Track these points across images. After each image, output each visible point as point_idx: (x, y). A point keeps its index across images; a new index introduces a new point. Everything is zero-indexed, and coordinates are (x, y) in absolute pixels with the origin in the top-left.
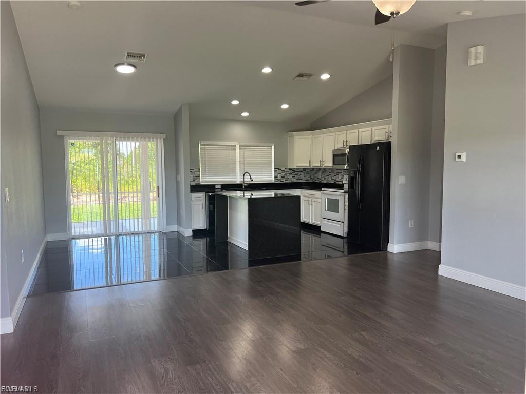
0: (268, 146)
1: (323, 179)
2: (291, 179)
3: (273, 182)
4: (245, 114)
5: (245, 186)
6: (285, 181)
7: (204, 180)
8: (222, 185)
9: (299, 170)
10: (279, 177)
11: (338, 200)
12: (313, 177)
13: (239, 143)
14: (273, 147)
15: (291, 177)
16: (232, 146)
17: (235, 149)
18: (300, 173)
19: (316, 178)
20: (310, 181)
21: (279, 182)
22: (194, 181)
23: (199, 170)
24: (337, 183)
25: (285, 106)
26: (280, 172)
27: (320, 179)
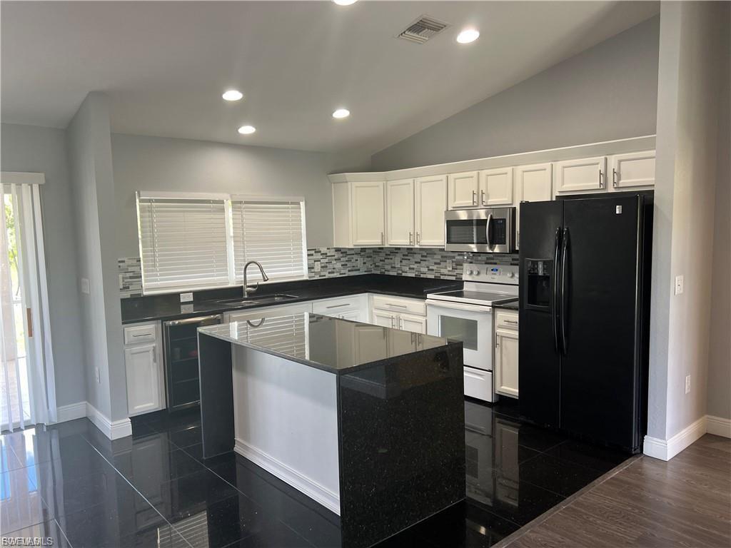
0: (292, 203)
1: (404, 268)
2: (338, 270)
3: (306, 278)
4: (247, 130)
5: (249, 293)
6: (328, 276)
7: (152, 284)
8: (196, 294)
9: (353, 252)
10: (318, 267)
11: (477, 321)
12: (380, 264)
13: (231, 196)
14: (302, 204)
15: (338, 265)
16: (215, 202)
17: (223, 210)
18: (355, 257)
19: (388, 267)
20: (374, 272)
21: (317, 277)
22: (126, 288)
23: (140, 261)
24: (442, 277)
25: (341, 114)
26: (319, 256)
27: (399, 269)
